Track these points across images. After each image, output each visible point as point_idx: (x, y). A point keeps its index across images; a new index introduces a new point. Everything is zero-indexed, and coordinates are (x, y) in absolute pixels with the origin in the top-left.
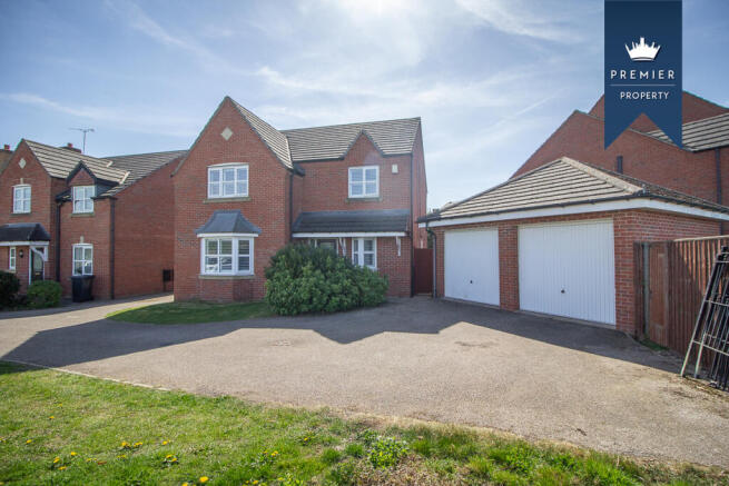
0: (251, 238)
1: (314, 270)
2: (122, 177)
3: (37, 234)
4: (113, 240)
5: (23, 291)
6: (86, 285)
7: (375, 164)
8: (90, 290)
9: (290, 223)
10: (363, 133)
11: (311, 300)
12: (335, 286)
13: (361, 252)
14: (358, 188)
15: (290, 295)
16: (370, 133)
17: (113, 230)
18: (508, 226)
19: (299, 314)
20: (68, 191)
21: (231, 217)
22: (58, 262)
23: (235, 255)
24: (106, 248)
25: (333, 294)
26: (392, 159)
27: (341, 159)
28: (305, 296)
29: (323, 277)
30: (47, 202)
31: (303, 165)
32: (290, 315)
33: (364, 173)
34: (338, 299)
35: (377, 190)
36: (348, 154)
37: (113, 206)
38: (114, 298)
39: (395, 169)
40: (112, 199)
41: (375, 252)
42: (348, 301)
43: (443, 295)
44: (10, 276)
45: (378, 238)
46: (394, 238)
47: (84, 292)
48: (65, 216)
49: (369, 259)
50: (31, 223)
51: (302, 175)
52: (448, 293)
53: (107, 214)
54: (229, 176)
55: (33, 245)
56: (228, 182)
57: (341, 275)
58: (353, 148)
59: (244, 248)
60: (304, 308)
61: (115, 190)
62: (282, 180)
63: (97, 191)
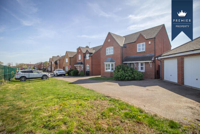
0: (114, 63)
1: (122, 71)
2: (93, 52)
3: (81, 64)
4: (92, 65)
5: (79, 73)
6: (88, 73)
7: (144, 42)
8: (89, 74)
9: (122, 59)
10: (140, 34)
11: (121, 77)
12: (127, 74)
13: (140, 66)
14: (140, 49)
15: (116, 76)
16: (143, 34)
17: (92, 62)
18: (180, 58)
19: (119, 80)
20: (86, 55)
21: (110, 59)
22: (85, 68)
23: (111, 67)
24: (91, 66)
25: (126, 76)
26: (149, 40)
27: (135, 42)
28: (119, 76)
29: (124, 72)
30: (83, 57)
31: (126, 45)
32: (117, 80)
33: (141, 45)
34: (127, 77)
35: (145, 49)
36: (137, 40)
37: (92, 58)
38: (92, 75)
39: (150, 43)
40: (92, 56)
41: (144, 66)
42: (130, 78)
43: (163, 79)
44: (78, 71)
45: (145, 62)
46: (148, 62)
47: (88, 74)
48: (85, 60)
49: (142, 68)
50: (81, 62)
51: (126, 47)
52: (165, 79)
53: (91, 59)
54: (110, 50)
55: (81, 65)
56: (110, 51)
57: (129, 72)
58: (138, 39)
59: (112, 65)
60: (120, 79)
61: (92, 54)
62: (120, 50)
63: (90, 55)
